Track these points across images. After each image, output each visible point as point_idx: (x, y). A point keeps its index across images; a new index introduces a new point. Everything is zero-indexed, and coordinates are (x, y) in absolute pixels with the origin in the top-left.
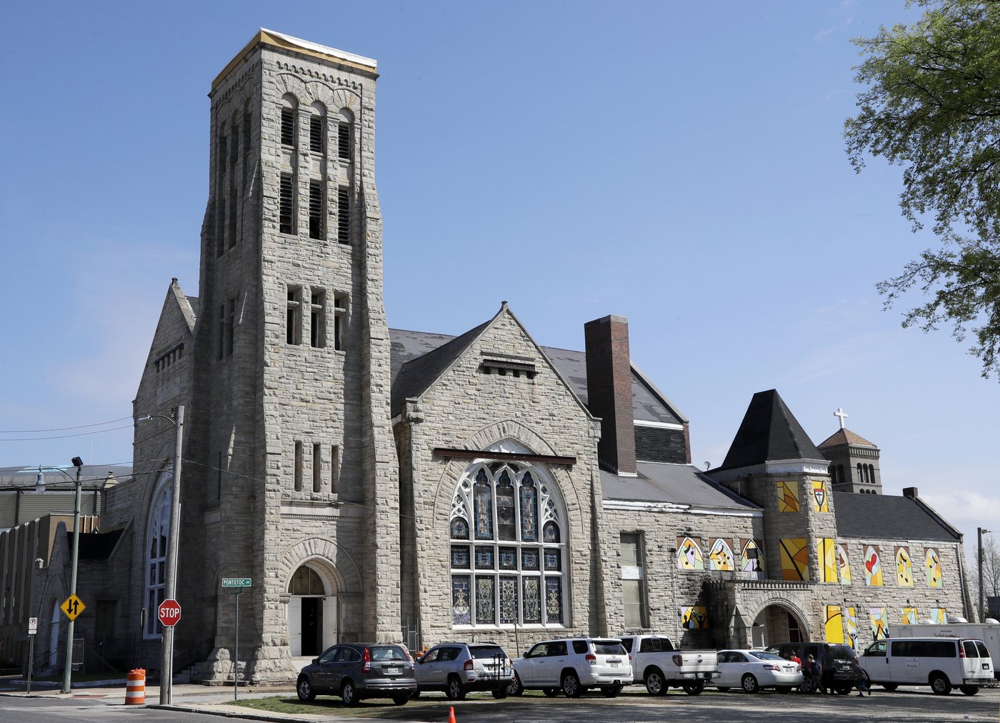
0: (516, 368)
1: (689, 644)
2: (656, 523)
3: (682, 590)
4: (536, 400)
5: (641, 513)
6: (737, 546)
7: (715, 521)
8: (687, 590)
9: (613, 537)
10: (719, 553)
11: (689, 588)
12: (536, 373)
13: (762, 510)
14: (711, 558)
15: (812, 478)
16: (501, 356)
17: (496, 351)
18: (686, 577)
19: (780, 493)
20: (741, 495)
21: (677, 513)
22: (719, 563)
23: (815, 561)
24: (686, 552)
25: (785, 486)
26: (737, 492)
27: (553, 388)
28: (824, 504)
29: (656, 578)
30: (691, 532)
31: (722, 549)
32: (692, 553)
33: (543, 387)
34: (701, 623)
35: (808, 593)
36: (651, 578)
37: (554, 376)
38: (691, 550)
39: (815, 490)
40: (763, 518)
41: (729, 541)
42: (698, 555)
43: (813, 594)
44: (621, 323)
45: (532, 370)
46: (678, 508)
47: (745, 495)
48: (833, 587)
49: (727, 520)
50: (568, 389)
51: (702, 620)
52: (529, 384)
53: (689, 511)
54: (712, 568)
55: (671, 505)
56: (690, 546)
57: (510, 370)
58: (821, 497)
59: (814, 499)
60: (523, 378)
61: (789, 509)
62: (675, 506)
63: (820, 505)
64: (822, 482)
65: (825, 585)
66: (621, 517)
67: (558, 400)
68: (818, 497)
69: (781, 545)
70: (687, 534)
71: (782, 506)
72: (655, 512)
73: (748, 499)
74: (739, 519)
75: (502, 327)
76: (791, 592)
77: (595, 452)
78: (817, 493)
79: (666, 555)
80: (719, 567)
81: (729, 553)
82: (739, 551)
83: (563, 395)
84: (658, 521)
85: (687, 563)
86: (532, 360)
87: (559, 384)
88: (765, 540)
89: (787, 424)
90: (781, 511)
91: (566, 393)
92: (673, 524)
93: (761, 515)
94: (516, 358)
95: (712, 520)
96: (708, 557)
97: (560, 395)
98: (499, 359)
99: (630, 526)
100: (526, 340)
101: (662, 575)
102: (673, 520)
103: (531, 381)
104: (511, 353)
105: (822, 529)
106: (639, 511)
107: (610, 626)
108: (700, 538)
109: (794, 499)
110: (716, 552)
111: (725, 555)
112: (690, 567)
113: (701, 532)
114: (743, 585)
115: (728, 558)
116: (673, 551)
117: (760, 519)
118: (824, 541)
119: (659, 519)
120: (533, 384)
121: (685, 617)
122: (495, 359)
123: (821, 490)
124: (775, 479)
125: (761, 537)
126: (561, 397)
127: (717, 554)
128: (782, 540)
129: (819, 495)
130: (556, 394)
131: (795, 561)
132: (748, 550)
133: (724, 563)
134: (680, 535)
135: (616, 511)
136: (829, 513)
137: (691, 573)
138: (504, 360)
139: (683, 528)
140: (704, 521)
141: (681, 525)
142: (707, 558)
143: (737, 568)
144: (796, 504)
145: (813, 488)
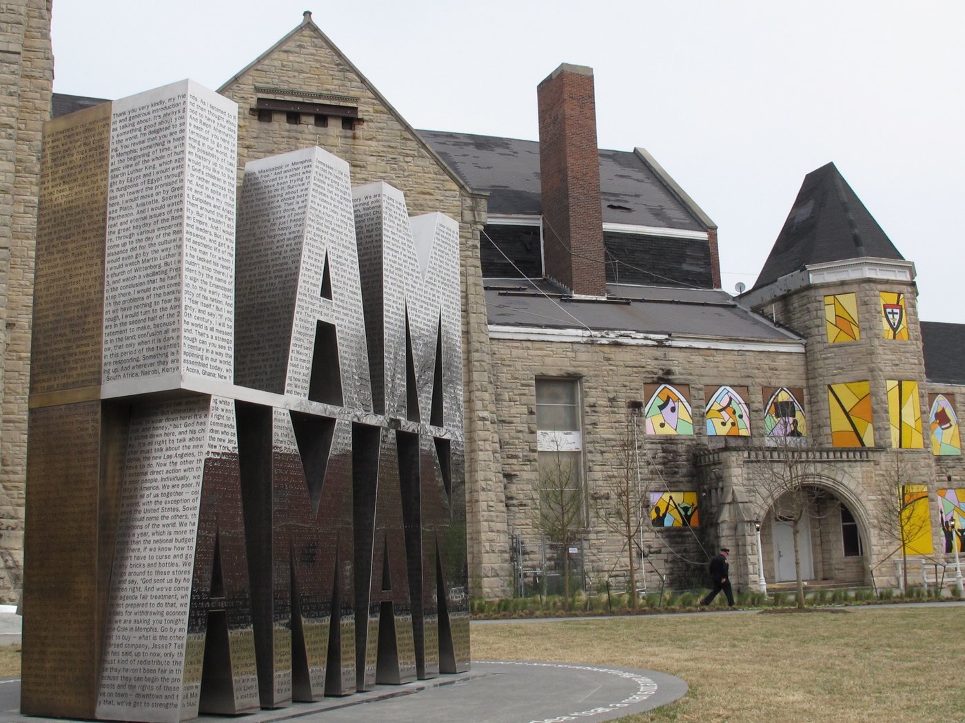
0: (320, 112)
1: (663, 550)
2: (606, 363)
3: (651, 467)
4: (358, 163)
5: (575, 346)
6: (758, 398)
7: (717, 359)
8: (660, 467)
9: (522, 385)
10: (723, 409)
11: (664, 464)
12: (361, 121)
13: (804, 341)
14: (708, 416)
15: (879, 287)
16: (291, 93)
17: (285, 87)
18: (659, 446)
19: (830, 313)
20: (778, 324)
21: (646, 346)
22: (724, 424)
23: (884, 415)
24: (661, 407)
25: (837, 303)
26: (771, 320)
27: (392, 144)
28: (901, 327)
29: (603, 449)
30: (670, 377)
31: (730, 403)
32: (673, 410)
33: (373, 143)
34: (686, 519)
35: (868, 467)
36: (592, 449)
37: (397, 126)
38: (671, 404)
39: (886, 306)
40: (805, 354)
41: (742, 389)
42: (684, 411)
43: (878, 467)
44: (581, 75)
45: (351, 116)
46: (646, 338)
47: (782, 323)
48: (915, 456)
49: (740, 358)
50: (424, 146)
51: (689, 513)
52: (346, 137)
53: (667, 344)
54: (710, 432)
55: (633, 334)
56: (668, 398)
57: (308, 114)
58: (897, 317)
59: (884, 320)
60: (335, 127)
61: (844, 338)
62: (642, 335)
63: (895, 330)
64: (899, 295)
65: (901, 453)
66: (539, 352)
67: (404, 164)
68: (890, 316)
69: (830, 393)
70: (665, 378)
71: (832, 333)
72: (602, 345)
73: (787, 329)
74: (762, 356)
75: (297, 50)
76: (838, 465)
77: (475, 247)
78: (889, 310)
79: (623, 412)
80: (723, 431)
81: (742, 409)
82: (761, 406)
83: (413, 156)
84: (608, 359)
85: (662, 425)
86: (356, 100)
87: (405, 139)
88: (808, 387)
89: (846, 210)
90: (831, 341)
91: (419, 152)
92: (637, 364)
93: (802, 350)
94: (320, 96)
95: (711, 358)
96: (703, 416)
97: (408, 155)
98: (288, 98)
99: (555, 366)
100: (342, 70)
101: (614, 443)
102: (639, 357)
103: (349, 133)
104: (313, 90)
105: (897, 365)
106: (572, 343)
107: (485, 524)
108: (688, 385)
109: (850, 322)
110: (717, 407)
111: (734, 412)
112: (668, 431)
113: (690, 377)
114: (746, 454)
115: (741, 416)
116: (636, 406)
117: (802, 357)
118: (900, 385)
119: (612, 356)
120: (354, 137)
121: (658, 510)
122: (279, 98)
123: (897, 306)
124: (823, 292)
125: (801, 383)
126: (409, 159)
127: (720, 411)
128: (832, 386)
129: (893, 313)
130: (399, 154)
131: (853, 419)
132: (776, 404)
133: (733, 424)
134: (650, 381)
135: (529, 344)
136: (909, 342)
137: (668, 441)
138: (300, 99)
139: (655, 370)
140: (698, 359)
141: (652, 365)
142: (700, 419)
143: (755, 432)
144: (856, 330)
145: (882, 302)
